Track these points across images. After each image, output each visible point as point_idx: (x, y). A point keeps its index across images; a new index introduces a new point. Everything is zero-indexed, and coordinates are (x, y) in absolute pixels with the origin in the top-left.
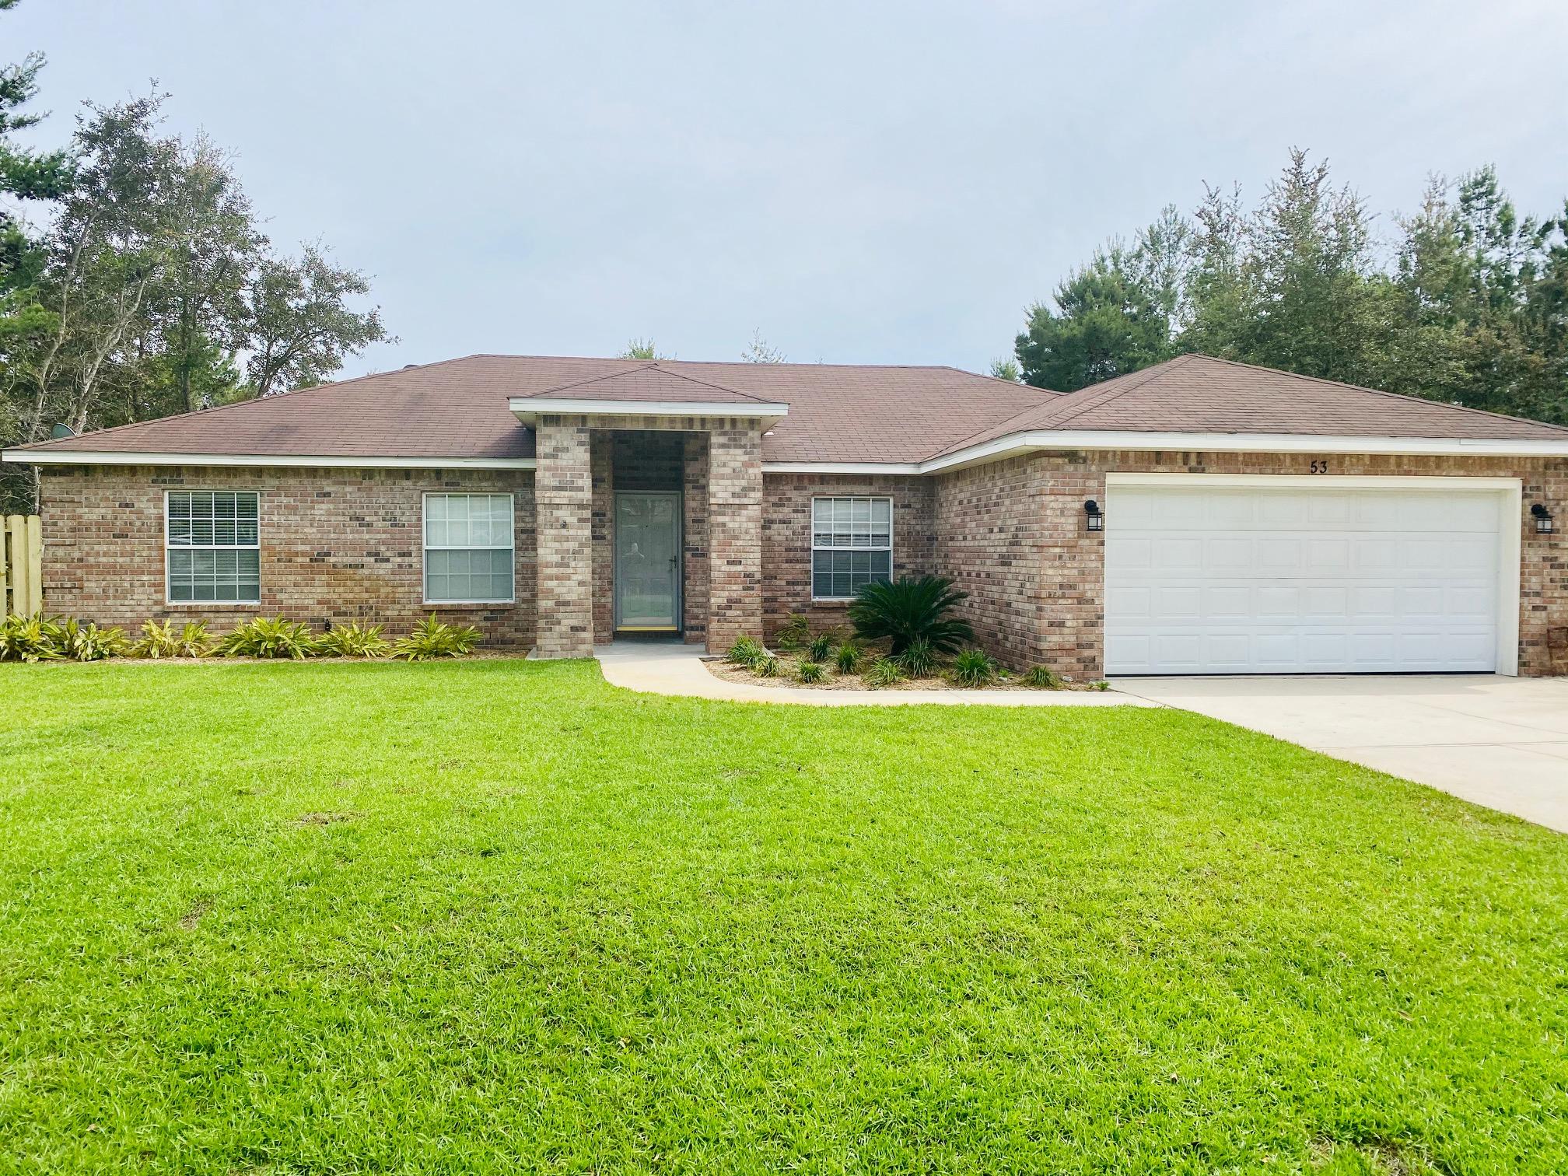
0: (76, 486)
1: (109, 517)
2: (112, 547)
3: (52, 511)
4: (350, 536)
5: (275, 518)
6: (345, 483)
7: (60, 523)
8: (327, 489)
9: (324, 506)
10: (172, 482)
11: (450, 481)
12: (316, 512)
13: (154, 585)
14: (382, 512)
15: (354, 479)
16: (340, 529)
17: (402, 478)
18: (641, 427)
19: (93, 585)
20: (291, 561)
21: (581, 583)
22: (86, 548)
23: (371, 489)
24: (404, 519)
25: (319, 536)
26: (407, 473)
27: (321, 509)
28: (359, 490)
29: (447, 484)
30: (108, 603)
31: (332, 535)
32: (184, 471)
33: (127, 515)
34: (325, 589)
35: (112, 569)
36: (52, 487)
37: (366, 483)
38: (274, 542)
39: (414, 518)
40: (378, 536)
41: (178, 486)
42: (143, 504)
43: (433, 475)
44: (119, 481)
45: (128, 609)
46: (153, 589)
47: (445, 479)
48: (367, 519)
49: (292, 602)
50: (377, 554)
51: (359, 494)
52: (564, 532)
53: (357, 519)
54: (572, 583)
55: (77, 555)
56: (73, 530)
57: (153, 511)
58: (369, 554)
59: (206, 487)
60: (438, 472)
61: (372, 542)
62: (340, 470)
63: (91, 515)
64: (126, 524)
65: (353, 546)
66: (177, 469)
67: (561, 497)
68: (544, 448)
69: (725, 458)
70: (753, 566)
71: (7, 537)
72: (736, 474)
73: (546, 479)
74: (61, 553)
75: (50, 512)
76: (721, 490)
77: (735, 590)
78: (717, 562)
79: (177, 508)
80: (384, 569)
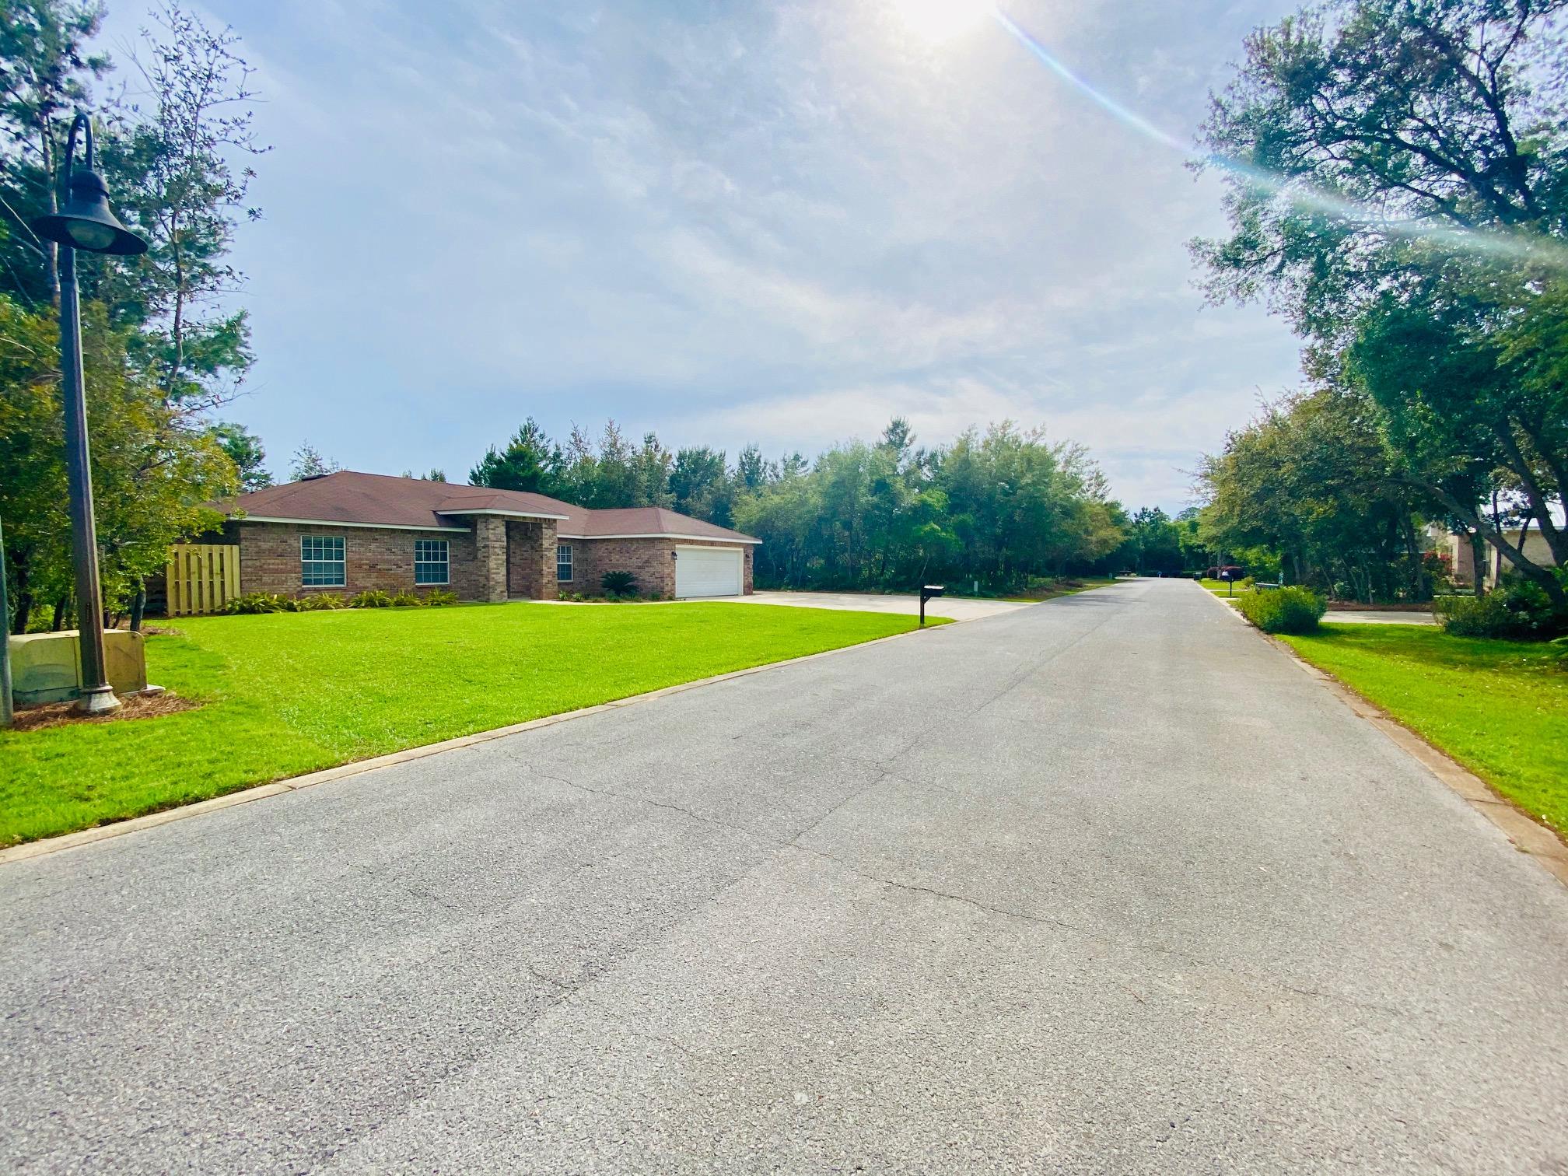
0: (259, 532)
1: (275, 547)
2: (276, 561)
4: (386, 557)
5: (353, 549)
6: (383, 535)
7: (250, 549)
8: (376, 537)
9: (375, 544)
10: (305, 532)
11: (426, 535)
13: (296, 578)
14: (398, 547)
15: (387, 533)
16: (381, 553)
17: (406, 533)
18: (521, 521)
19: (267, 578)
20: (359, 567)
21: (503, 576)
22: (263, 561)
23: (394, 538)
24: (407, 550)
25: (373, 557)
26: (408, 531)
27: (373, 546)
28: (389, 538)
29: (425, 537)
30: (275, 587)
31: (379, 557)
32: (311, 527)
33: (283, 546)
34: (377, 579)
35: (276, 571)
36: (245, 532)
37: (392, 535)
38: (353, 559)
39: (411, 550)
40: (398, 557)
41: (308, 534)
42: (292, 541)
43: (419, 533)
44: (280, 531)
45: (287, 589)
46: (296, 581)
47: (424, 535)
48: (393, 550)
49: (363, 585)
50: (398, 564)
51: (389, 540)
52: (498, 557)
53: (389, 550)
54: (500, 576)
55: (258, 564)
56: (256, 553)
57: (296, 544)
58: (395, 564)
59: (321, 535)
60: (421, 531)
61: (395, 559)
62: (381, 529)
63: (265, 546)
64: (283, 550)
65: (387, 561)
66: (307, 526)
67: (497, 544)
68: (491, 526)
69: (547, 532)
70: (555, 569)
71: (221, 555)
72: (550, 538)
73: (491, 537)
74: (250, 563)
75: (244, 544)
76: (546, 544)
77: (550, 578)
78: (545, 568)
79: (306, 543)
80: (400, 571)
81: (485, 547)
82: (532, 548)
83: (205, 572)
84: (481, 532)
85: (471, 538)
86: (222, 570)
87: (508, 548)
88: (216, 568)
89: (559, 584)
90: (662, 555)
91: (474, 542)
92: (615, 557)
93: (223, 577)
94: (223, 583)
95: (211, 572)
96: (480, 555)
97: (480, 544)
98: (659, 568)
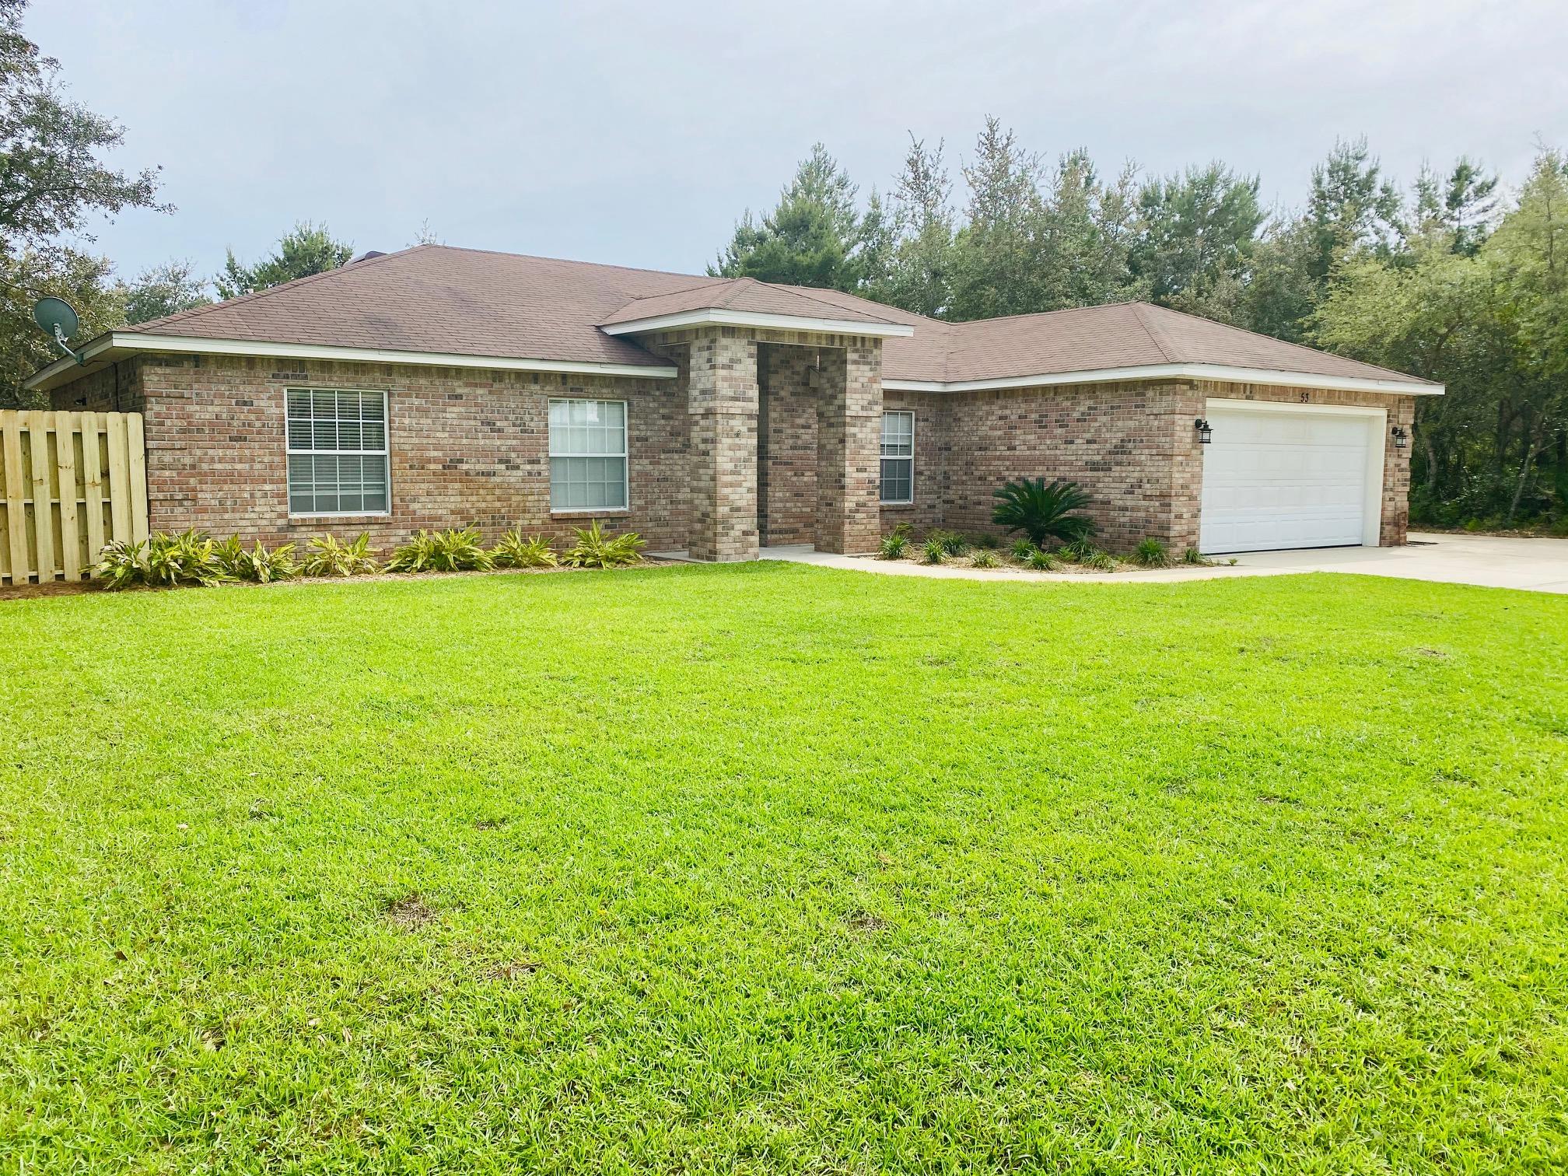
0: (186, 379)
1: (224, 416)
2: (229, 452)
3: (157, 408)
4: (482, 442)
5: (407, 421)
6: (476, 385)
7: (168, 422)
8: (459, 391)
9: (455, 409)
10: (296, 377)
11: (574, 387)
12: (448, 415)
13: (278, 495)
14: (512, 417)
15: (485, 381)
16: (469, 434)
17: (530, 382)
18: (795, 342)
19: (209, 496)
20: (423, 468)
21: (749, 490)
22: (199, 452)
23: (501, 393)
24: (532, 424)
25: (451, 441)
26: (535, 377)
27: (454, 412)
28: (490, 393)
29: (572, 390)
30: (226, 516)
31: (465, 441)
32: (309, 366)
33: (244, 413)
34: (459, 499)
35: (230, 477)
36: (156, 379)
37: (496, 386)
38: (407, 447)
39: (542, 424)
40: (509, 442)
41: (301, 382)
42: (264, 403)
43: (559, 379)
44: (235, 375)
45: (247, 523)
46: (276, 501)
47: (570, 385)
48: (498, 424)
49: (426, 512)
50: (508, 461)
51: (490, 397)
52: (737, 441)
53: (489, 424)
54: (743, 490)
55: (188, 460)
56: (183, 431)
57: (275, 410)
58: (501, 461)
59: (332, 384)
60: (564, 376)
61: (503, 448)
62: (471, 371)
63: (203, 413)
64: (244, 424)
65: (484, 453)
66: (300, 363)
67: (737, 407)
68: (722, 358)
69: (857, 373)
70: (874, 473)
71: (103, 436)
72: (864, 389)
73: (724, 389)
74: (168, 458)
75: (154, 408)
76: (854, 404)
77: (862, 495)
78: (850, 470)
79: (299, 407)
80: (515, 477)
81: (709, 413)
82: (820, 415)
83: (67, 479)
84: (700, 376)
85: (675, 392)
86: (105, 474)
87: (762, 417)
88: (92, 471)
89: (882, 510)
90: (1168, 431)
91: (683, 405)
92: (1025, 440)
93: (107, 492)
94: (107, 506)
95: (80, 481)
96: (696, 435)
97: (696, 408)
98: (1154, 467)
